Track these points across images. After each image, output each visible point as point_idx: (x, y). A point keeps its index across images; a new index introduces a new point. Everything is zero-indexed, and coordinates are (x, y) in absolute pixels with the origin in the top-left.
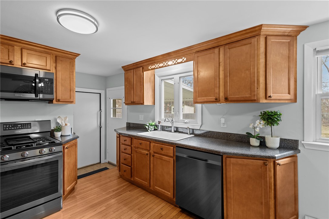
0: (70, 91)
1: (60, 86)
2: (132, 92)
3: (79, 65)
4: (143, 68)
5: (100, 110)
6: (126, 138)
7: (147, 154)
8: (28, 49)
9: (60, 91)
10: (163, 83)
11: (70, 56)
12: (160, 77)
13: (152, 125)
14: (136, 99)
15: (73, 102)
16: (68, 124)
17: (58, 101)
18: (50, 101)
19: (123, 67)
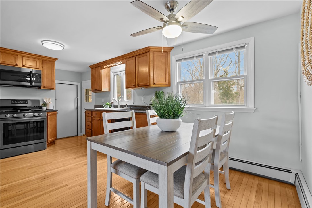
0: (51, 81)
1: (45, 78)
2: (95, 83)
3: (58, 66)
4: (101, 67)
5: (77, 97)
6: (89, 112)
7: (99, 120)
8: (26, 57)
9: (45, 82)
10: (116, 76)
11: (52, 60)
12: (114, 73)
13: (107, 105)
14: (98, 88)
15: (53, 88)
16: (51, 103)
17: (44, 87)
18: (39, 88)
19: (90, 66)
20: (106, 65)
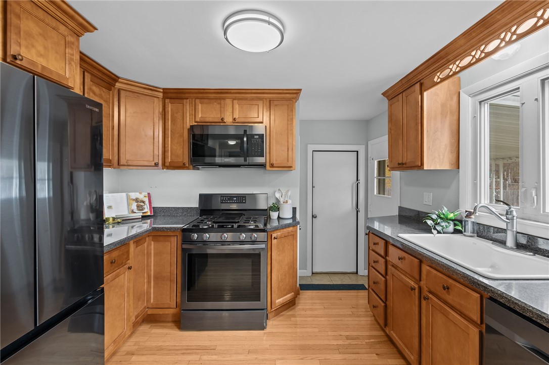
0: (287, 150)
1: (274, 144)
2: (401, 142)
4: (421, 85)
5: (357, 180)
6: (377, 240)
7: (413, 289)
9: (274, 151)
11: (288, 95)
12: (473, 95)
13: (446, 219)
14: (408, 158)
15: (291, 167)
16: (290, 202)
17: (272, 166)
19: (384, 94)
20: (441, 68)
